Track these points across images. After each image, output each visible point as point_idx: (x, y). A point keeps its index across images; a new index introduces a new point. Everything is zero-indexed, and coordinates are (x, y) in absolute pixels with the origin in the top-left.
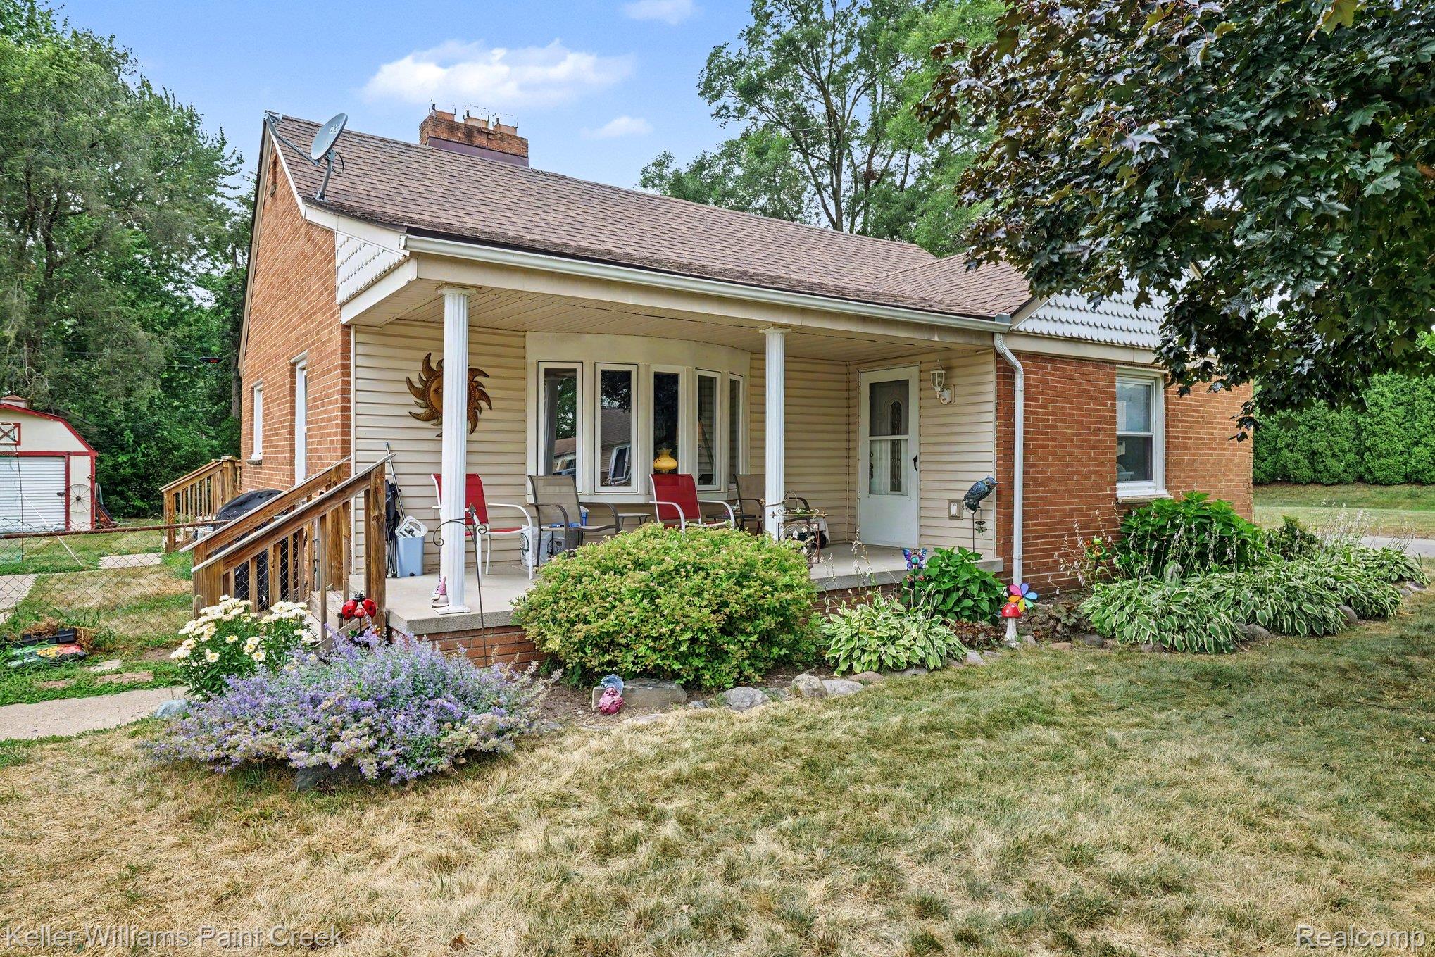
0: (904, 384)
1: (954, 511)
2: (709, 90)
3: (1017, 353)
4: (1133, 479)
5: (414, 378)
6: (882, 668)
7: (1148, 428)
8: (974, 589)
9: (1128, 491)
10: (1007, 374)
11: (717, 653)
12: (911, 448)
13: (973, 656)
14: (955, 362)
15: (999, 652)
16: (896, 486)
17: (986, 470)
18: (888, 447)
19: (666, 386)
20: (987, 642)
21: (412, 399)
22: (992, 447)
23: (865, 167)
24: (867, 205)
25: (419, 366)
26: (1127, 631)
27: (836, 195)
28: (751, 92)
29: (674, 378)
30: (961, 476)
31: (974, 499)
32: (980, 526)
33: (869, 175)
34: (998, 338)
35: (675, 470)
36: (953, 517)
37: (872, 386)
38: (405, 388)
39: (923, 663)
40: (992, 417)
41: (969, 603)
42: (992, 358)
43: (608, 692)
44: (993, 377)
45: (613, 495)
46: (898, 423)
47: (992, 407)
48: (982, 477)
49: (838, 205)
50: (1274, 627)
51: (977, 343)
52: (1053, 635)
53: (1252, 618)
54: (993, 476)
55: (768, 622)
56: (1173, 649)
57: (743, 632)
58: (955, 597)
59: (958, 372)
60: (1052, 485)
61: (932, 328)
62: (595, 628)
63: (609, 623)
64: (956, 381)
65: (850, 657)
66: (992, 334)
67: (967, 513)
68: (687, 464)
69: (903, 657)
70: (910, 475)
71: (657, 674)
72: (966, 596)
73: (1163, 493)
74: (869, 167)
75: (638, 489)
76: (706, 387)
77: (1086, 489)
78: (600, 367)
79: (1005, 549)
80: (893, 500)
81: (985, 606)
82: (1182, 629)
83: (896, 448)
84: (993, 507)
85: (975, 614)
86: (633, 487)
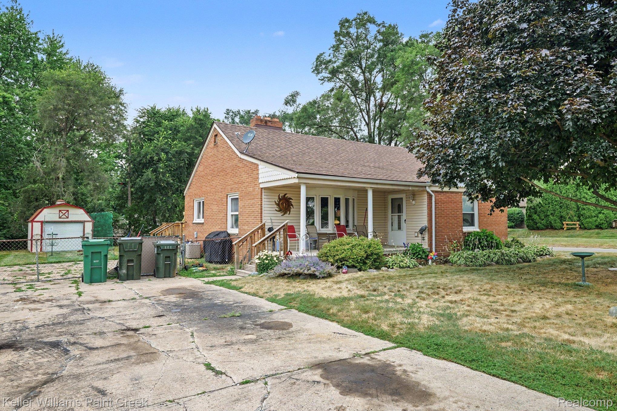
0: (402, 199)
1: (416, 235)
2: (317, 70)
3: (433, 191)
4: (469, 226)
5: (276, 201)
6: (400, 267)
7: (473, 211)
8: (421, 253)
9: (467, 229)
10: (430, 196)
11: (365, 263)
12: (404, 217)
13: (420, 266)
14: (416, 193)
15: (427, 266)
16: (399, 228)
17: (425, 223)
18: (397, 217)
19: (337, 201)
20: (424, 264)
21: (276, 206)
22: (426, 217)
23: (379, 101)
24: (380, 117)
25: (277, 198)
26: (458, 262)
27: (368, 113)
28: (334, 73)
29: (339, 199)
30: (418, 225)
31: (422, 231)
32: (423, 239)
33: (381, 105)
34: (427, 187)
35: (339, 224)
36: (416, 237)
37: (392, 199)
38: (274, 203)
39: (409, 267)
40: (426, 209)
41: (420, 256)
42: (426, 192)
43: (345, 269)
44: (426, 198)
45: (324, 231)
46: (400, 210)
47: (426, 206)
48: (423, 225)
49: (369, 117)
50: (497, 263)
51: (422, 189)
52: (441, 263)
53: (492, 261)
54: (427, 225)
55: (375, 257)
56: (469, 266)
57: (370, 259)
58: (416, 255)
59: (416, 196)
60: (443, 227)
61: (409, 186)
62: (340, 257)
63: (343, 255)
64: (416, 198)
65: (392, 265)
66: (426, 187)
67: (420, 235)
68: (343, 223)
69: (405, 265)
70: (403, 225)
71: (354, 266)
72: (419, 254)
73: (478, 230)
74: (381, 101)
75: (331, 229)
76: (347, 200)
77: (454, 229)
78: (321, 196)
79: (430, 245)
80: (399, 232)
81: (424, 257)
82: (472, 262)
83: (399, 217)
84: (427, 233)
85: (421, 258)
86: (329, 229)
